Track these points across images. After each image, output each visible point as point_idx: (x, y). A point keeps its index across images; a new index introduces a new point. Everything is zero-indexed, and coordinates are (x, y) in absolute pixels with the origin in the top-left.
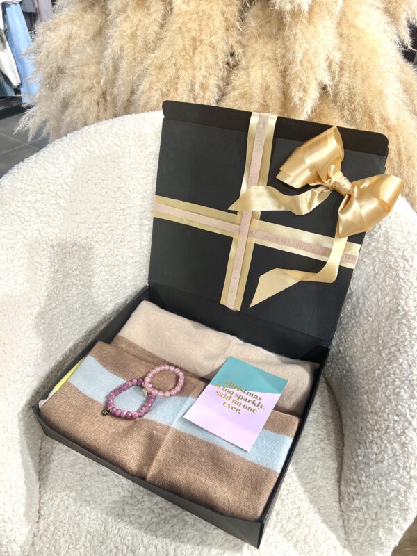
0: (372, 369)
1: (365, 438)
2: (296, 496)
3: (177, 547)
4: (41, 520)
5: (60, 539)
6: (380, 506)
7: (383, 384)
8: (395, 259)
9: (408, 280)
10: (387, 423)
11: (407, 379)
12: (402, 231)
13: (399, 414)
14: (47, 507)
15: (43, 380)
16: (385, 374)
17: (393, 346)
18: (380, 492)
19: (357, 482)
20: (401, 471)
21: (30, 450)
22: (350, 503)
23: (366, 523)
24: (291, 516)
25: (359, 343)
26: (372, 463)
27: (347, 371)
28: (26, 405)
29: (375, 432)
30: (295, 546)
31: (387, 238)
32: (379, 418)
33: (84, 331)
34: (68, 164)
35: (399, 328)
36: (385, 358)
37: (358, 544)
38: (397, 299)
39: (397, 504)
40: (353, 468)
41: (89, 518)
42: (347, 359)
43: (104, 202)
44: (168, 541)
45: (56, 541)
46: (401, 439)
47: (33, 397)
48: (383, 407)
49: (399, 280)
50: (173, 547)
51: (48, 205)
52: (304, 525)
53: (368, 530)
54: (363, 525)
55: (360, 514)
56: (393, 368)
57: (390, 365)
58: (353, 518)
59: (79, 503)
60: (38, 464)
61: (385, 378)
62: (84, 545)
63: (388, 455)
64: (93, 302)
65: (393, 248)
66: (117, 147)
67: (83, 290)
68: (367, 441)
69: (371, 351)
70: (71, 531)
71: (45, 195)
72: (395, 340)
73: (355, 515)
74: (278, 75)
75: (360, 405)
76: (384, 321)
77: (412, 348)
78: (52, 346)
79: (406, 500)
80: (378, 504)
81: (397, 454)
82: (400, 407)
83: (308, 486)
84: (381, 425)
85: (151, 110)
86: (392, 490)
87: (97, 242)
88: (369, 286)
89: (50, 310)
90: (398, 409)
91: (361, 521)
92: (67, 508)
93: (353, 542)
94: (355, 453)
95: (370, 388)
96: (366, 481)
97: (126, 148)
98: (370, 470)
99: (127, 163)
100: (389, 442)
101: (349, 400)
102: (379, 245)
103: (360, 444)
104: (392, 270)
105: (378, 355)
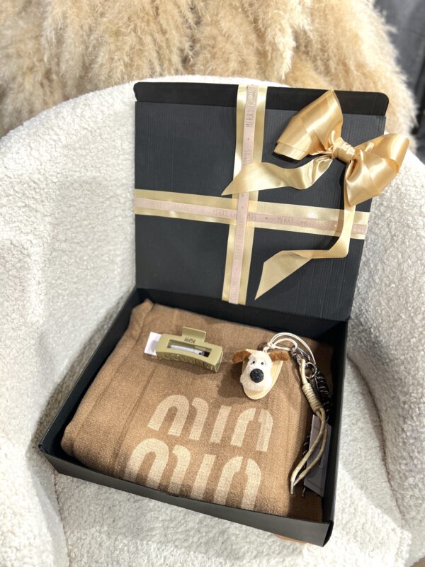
0: (404, 338)
1: (410, 412)
3: (233, 565)
4: (73, 564)
7: (422, 353)
8: (413, 217)
12: (415, 186)
14: (77, 548)
15: (44, 408)
19: (408, 459)
21: (46, 489)
22: (403, 481)
25: (383, 312)
27: (374, 343)
28: (32, 441)
29: (421, 406)
30: (355, 537)
31: (400, 195)
33: (78, 344)
34: (31, 157)
36: (420, 325)
38: (421, 260)
40: (401, 444)
42: (372, 330)
43: (79, 198)
44: (221, 560)
47: (37, 429)
51: (16, 208)
52: (359, 514)
54: (420, 502)
55: (416, 491)
58: (408, 496)
59: (114, 537)
60: (57, 503)
61: (422, 345)
64: (83, 311)
65: (409, 205)
66: (86, 131)
67: (71, 299)
68: (414, 415)
69: (400, 318)
71: (11, 198)
73: (410, 493)
75: (396, 377)
76: (410, 285)
78: (47, 368)
85: (116, 84)
87: (78, 243)
88: (386, 250)
89: (38, 328)
91: (417, 498)
92: (100, 545)
93: (411, 520)
94: (400, 429)
95: (405, 358)
96: (419, 456)
97: (95, 131)
98: (422, 444)
99: (100, 148)
101: (380, 373)
102: (393, 204)
103: (405, 418)
104: (410, 230)
105: (410, 322)
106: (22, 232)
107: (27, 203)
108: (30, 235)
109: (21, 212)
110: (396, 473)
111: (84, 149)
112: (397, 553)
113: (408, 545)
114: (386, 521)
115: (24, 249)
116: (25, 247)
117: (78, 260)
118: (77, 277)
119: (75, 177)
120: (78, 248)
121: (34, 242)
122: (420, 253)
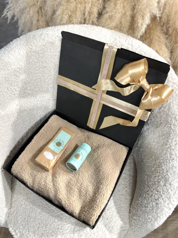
1: (143, 195)
5: (18, 217)
6: (144, 222)
7: (154, 176)
9: (175, 130)
10: (152, 193)
11: (164, 177)
13: (158, 191)
14: (14, 203)
16: (156, 171)
17: (162, 160)
18: (144, 217)
19: (136, 211)
20: (154, 213)
22: (133, 216)
24: (108, 218)
26: (143, 206)
27: (142, 160)
29: (147, 195)
32: (149, 190)
35: (166, 152)
36: (158, 164)
37: (133, 230)
38: (168, 138)
39: (150, 224)
40: (136, 204)
46: (157, 201)
48: (152, 186)
49: (171, 129)
52: (113, 222)
53: (138, 228)
54: (136, 225)
55: (136, 221)
56: (159, 170)
57: (159, 168)
60: (11, 185)
61: (155, 173)
63: (150, 206)
66: (44, 46)
68: (143, 197)
69: (152, 158)
70: (23, 215)
72: (163, 158)
73: (134, 221)
75: (144, 179)
77: (169, 164)
79: (154, 224)
81: (154, 206)
82: (159, 188)
83: (117, 206)
84: (149, 193)
86: (149, 219)
87: (35, 91)
90: (157, 189)
94: (138, 198)
95: (148, 174)
96: (140, 212)
97: (48, 47)
98: (142, 208)
99: (49, 54)
100: (151, 201)
101: (140, 173)
102: (165, 110)
103: (140, 196)
104: (168, 124)
105: (155, 161)
106: (12, 85)
107: (16, 74)
108: (16, 86)
109: (13, 77)
110: (132, 212)
111: (43, 54)
115: (13, 92)
116: (13, 91)
121: (17, 89)
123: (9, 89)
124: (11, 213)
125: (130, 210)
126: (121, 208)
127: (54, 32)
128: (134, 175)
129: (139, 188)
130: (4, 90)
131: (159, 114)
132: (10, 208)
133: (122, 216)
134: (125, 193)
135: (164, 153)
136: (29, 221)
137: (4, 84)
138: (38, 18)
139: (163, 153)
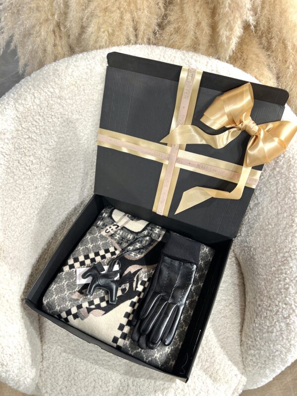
0: (269, 265)
1: (261, 313)
2: (212, 344)
3: (134, 380)
4: (44, 361)
5: (57, 374)
6: (268, 358)
7: (277, 279)
10: (278, 308)
13: (286, 303)
15: (35, 265)
16: (279, 272)
17: (286, 252)
18: (268, 350)
19: (253, 340)
20: (284, 341)
22: (248, 350)
23: (258, 364)
24: (208, 358)
25: (261, 241)
27: (251, 257)
29: (268, 312)
31: (290, 166)
32: (272, 303)
34: (34, 104)
35: (292, 239)
36: (280, 260)
37: (250, 374)
38: (292, 216)
39: (279, 358)
40: (251, 329)
41: (75, 361)
42: (252, 249)
43: (67, 132)
44: (128, 377)
45: (55, 375)
46: (287, 321)
48: (275, 296)
50: (131, 380)
51: (23, 139)
52: (216, 363)
53: (258, 368)
54: (255, 365)
55: (254, 358)
56: (285, 269)
57: (283, 266)
59: (68, 351)
61: (279, 274)
62: (73, 378)
63: (277, 329)
66: (74, 87)
67: (57, 197)
68: (262, 316)
69: (270, 250)
70: (64, 369)
71: (19, 132)
72: (289, 248)
73: (251, 358)
74: (209, 12)
75: (259, 286)
76: (281, 231)
79: (286, 357)
80: (266, 356)
81: (283, 329)
82: (287, 299)
83: (220, 337)
84: (273, 308)
86: (277, 351)
87: (64, 162)
88: (272, 201)
91: (254, 362)
92: (60, 354)
93: (248, 372)
94: (253, 320)
96: (260, 341)
97: (80, 87)
98: (263, 335)
99: (83, 99)
100: (278, 321)
101: (251, 278)
102: (283, 171)
103: (257, 315)
104: (290, 193)
105: (275, 256)
106: (26, 155)
107: (30, 135)
108: (31, 157)
109: (26, 143)
110: (245, 343)
111: (72, 99)
112: (235, 389)
113: (243, 385)
114: (232, 370)
116: (28, 165)
117: (63, 172)
118: (62, 183)
119: (64, 119)
120: (64, 165)
121: (34, 161)
122: (293, 211)
123: (21, 162)
124: (45, 368)
125: (241, 341)
126: (227, 339)
127: (89, 61)
128: (240, 282)
129: (253, 303)
130: (13, 164)
131: (274, 179)
132: (42, 361)
133: (230, 353)
134: (230, 313)
135: (290, 240)
136: (76, 379)
137: (11, 154)
138: (55, 41)
139: (287, 241)
